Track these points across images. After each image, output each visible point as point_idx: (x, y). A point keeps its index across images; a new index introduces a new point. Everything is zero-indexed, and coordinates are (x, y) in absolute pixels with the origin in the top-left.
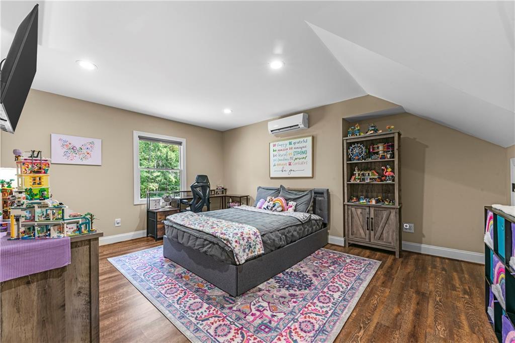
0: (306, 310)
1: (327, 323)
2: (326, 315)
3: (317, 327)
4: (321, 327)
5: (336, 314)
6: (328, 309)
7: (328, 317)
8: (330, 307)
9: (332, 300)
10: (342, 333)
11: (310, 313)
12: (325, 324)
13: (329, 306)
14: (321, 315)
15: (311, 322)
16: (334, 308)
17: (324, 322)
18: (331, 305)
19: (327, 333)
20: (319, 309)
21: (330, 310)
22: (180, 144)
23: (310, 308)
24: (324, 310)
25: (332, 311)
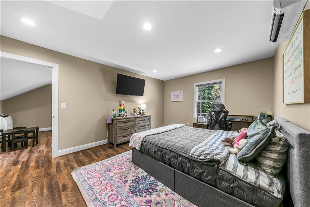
0: (109, 185)
1: (93, 192)
2: (98, 194)
3: (94, 187)
4: (93, 189)
5: (95, 200)
6: (102, 197)
7: (97, 195)
8: (103, 199)
9: (110, 203)
10: (82, 198)
11: (105, 187)
12: (93, 191)
13: (105, 198)
14: (100, 192)
15: (99, 186)
16: (101, 201)
17: (94, 192)
18: (106, 200)
19: (87, 190)
20: (106, 192)
21: (101, 198)
22: (221, 83)
23: (110, 188)
24: (103, 195)
25: (100, 199)
